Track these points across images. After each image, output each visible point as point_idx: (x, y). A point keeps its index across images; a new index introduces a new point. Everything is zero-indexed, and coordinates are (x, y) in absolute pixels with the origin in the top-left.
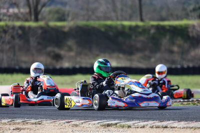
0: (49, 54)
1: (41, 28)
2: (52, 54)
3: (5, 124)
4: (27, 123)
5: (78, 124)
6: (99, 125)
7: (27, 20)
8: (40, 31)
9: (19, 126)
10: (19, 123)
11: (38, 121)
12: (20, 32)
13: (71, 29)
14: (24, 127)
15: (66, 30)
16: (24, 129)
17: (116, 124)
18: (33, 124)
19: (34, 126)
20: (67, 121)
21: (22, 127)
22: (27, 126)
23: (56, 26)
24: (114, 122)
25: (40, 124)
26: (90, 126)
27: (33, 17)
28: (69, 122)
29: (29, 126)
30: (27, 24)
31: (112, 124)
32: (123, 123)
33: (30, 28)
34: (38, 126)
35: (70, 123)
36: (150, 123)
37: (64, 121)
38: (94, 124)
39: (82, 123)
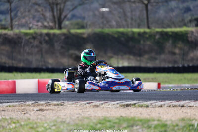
0: (70, 56)
1: (64, 34)
2: (74, 56)
3: (29, 105)
4: (50, 105)
5: (98, 104)
6: (118, 106)
7: (52, 28)
8: (63, 37)
9: (42, 107)
10: (42, 105)
11: (60, 102)
12: (46, 38)
13: (89, 36)
14: (47, 108)
15: (85, 36)
16: (47, 110)
17: (135, 104)
18: (55, 105)
19: (56, 107)
20: (88, 102)
21: (45, 108)
22: (50, 108)
23: (76, 33)
24: (132, 102)
25: (62, 105)
26: (110, 106)
27: (57, 26)
28: (89, 103)
29: (52, 107)
30: (52, 31)
31: (131, 104)
32: (141, 103)
33: (54, 34)
34: (61, 107)
35: (91, 104)
36: (167, 102)
37: (85, 102)
38: (114, 105)
39: (102, 104)
